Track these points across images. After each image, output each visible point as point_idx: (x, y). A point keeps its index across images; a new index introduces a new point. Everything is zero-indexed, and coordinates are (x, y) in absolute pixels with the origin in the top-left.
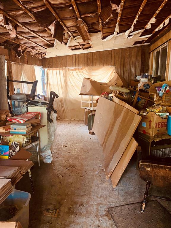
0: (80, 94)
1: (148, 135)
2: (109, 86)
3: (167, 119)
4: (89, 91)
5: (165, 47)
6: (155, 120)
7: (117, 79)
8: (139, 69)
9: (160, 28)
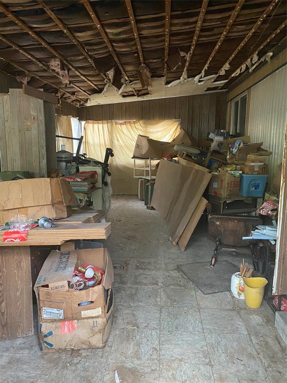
0: (132, 158)
1: (220, 196)
2: (174, 146)
3: (239, 178)
4: (146, 153)
5: (244, 97)
6: (227, 179)
7: (183, 137)
8: (213, 124)
9: (237, 74)
